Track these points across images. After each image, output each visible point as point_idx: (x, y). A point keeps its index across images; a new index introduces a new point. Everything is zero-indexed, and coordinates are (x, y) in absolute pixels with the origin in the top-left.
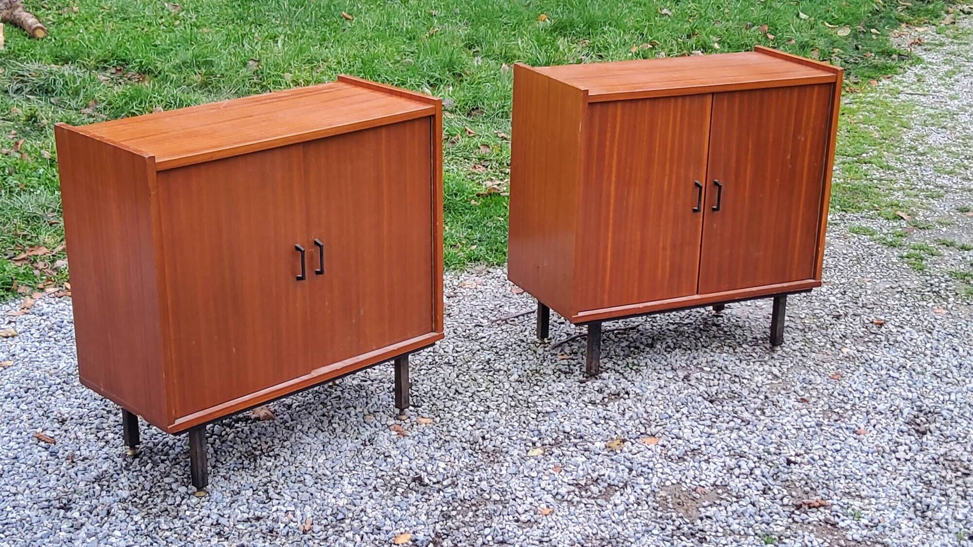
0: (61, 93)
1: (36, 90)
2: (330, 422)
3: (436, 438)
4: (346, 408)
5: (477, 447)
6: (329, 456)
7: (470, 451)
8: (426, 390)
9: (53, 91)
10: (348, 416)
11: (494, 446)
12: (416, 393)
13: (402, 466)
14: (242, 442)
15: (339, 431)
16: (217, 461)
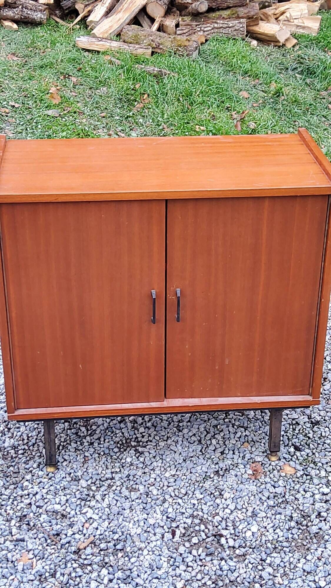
0: (318, 76)
1: (305, 71)
2: (213, 437)
3: (281, 494)
4: (239, 426)
5: (305, 523)
6: (178, 473)
7: (293, 524)
8: (323, 434)
9: (315, 73)
10: (232, 436)
11: (320, 529)
12: (311, 435)
13: (221, 514)
14: (133, 427)
15: (212, 448)
16: (99, 439)
